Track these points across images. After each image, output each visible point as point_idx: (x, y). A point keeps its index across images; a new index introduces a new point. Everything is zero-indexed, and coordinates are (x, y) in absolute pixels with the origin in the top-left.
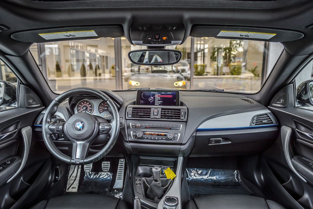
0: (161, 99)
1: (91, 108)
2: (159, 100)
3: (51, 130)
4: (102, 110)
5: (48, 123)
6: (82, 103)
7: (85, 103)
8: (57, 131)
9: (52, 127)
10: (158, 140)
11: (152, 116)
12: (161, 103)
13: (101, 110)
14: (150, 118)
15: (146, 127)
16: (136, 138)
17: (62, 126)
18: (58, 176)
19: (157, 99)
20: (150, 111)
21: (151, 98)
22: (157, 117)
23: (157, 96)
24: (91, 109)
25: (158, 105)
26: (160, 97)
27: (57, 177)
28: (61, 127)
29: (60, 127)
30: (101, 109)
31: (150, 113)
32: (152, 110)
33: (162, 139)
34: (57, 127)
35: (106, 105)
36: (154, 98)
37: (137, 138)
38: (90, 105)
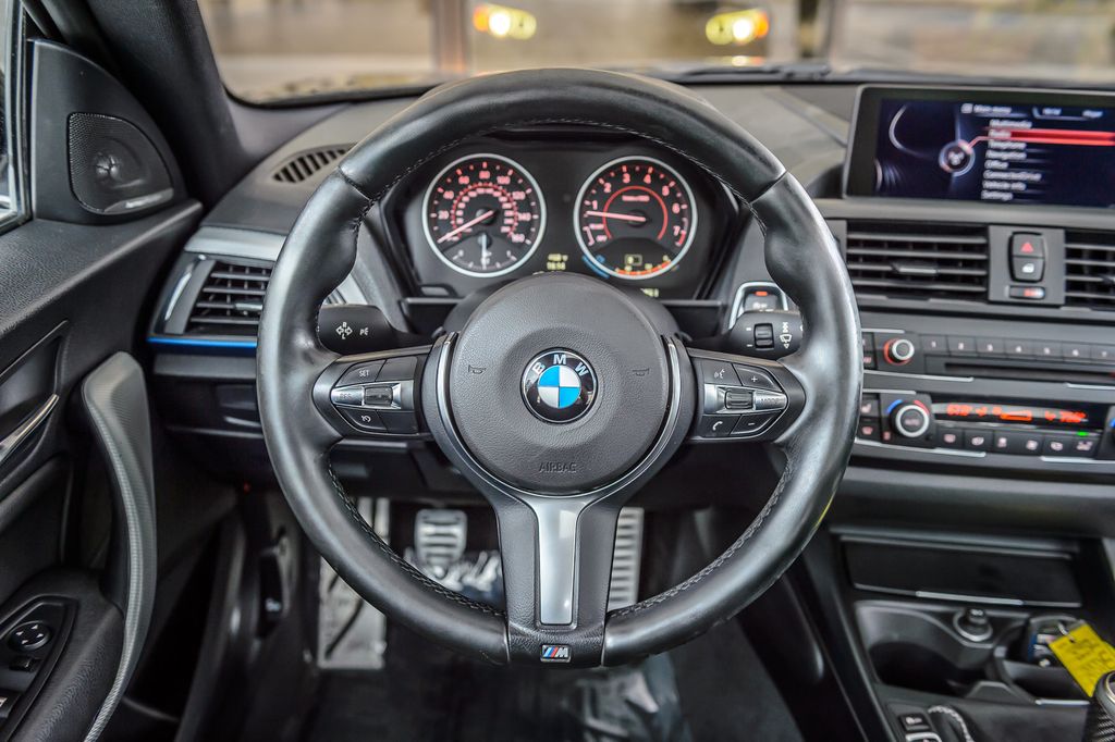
0: (1029, 156)
1: (526, 217)
2: (1014, 166)
3: (330, 409)
4: (601, 232)
5: (307, 357)
6: (464, 180)
7: (485, 175)
8: (378, 417)
9: (336, 393)
10: (1041, 451)
11: (1001, 288)
12: (1029, 184)
13: (595, 233)
14: (982, 297)
15: (948, 365)
16: (882, 440)
17: (409, 386)
18: (278, 598)
19: (1005, 156)
20: (984, 248)
21: (958, 150)
22: (1038, 293)
23: (1006, 136)
24: (531, 223)
25: (1007, 197)
26: (1029, 145)
27: (272, 606)
28: (402, 390)
29: (397, 391)
30: (598, 220)
31: (984, 264)
32: (998, 238)
33: (1070, 450)
34: (379, 392)
35: (628, 193)
36: (982, 149)
37: (887, 436)
38: (519, 195)
